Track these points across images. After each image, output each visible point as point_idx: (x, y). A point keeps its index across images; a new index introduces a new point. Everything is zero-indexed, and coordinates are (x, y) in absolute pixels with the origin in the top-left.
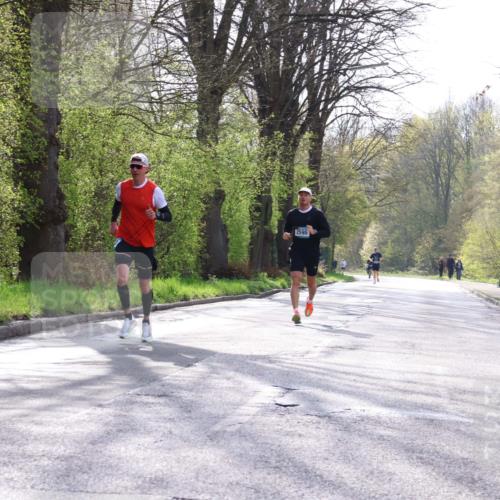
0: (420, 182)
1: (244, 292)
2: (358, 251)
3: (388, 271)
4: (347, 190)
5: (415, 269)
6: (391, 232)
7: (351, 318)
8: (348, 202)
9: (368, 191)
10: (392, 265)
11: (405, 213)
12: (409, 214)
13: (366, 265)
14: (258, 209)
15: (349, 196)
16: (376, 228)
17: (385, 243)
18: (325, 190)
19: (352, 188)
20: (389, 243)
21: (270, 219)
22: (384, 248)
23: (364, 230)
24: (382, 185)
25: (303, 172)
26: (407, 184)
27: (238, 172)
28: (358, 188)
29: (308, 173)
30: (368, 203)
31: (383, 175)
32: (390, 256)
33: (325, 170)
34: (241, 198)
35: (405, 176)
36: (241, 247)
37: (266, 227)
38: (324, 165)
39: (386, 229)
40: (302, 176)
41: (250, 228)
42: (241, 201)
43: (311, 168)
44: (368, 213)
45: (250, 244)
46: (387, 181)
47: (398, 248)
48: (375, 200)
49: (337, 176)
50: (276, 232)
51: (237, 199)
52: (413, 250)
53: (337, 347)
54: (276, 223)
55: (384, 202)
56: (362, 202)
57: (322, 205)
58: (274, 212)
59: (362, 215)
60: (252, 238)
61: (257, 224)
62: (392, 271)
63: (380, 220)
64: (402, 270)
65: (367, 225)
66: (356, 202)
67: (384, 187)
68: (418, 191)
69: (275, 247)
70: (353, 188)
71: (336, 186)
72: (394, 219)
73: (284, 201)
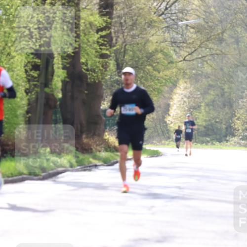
0: (239, 30)
1: (21, 174)
2: (164, 117)
3: (202, 142)
4: (148, 41)
5: (236, 139)
6: (205, 93)
7: (158, 202)
8: (150, 56)
9: (174, 42)
10: (207, 135)
11: (222, 69)
12: (226, 70)
13: (174, 136)
14: (35, 67)
15: (151, 48)
16: (185, 88)
17: (197, 107)
18: (120, 41)
19: (153, 39)
20: (202, 108)
21: (52, 79)
22: (196, 114)
23: (171, 91)
24: (191, 35)
25: (92, 19)
26: (223, 33)
27: (8, 20)
28: (161, 38)
29: (98, 20)
30: (174, 57)
31: (192, 21)
32: (204, 124)
33: (119, 17)
34: (13, 54)
35: (221, 21)
36: (16, 116)
37: (47, 90)
38: (118, 10)
39: (198, 90)
40: (91, 24)
41: (27, 92)
42: (13, 57)
43: (102, 14)
44: (174, 70)
45: (28, 112)
46: (198, 29)
47: (214, 114)
48: (184, 53)
49: (134, 24)
50: (60, 95)
51: (9, 54)
52: (233, 115)
53: (140, 239)
54: (60, 85)
55: (195, 55)
56: (167, 55)
57: (117, 60)
58: (56, 70)
59: (167, 73)
60: (29, 104)
61: (35, 86)
62: (207, 143)
63: (189, 78)
64: (220, 141)
65: (175, 85)
66: (160, 55)
67: (194, 36)
68: (237, 42)
69: (59, 116)
70: (155, 39)
71: (133, 36)
72: (207, 76)
73: (69, 56)
